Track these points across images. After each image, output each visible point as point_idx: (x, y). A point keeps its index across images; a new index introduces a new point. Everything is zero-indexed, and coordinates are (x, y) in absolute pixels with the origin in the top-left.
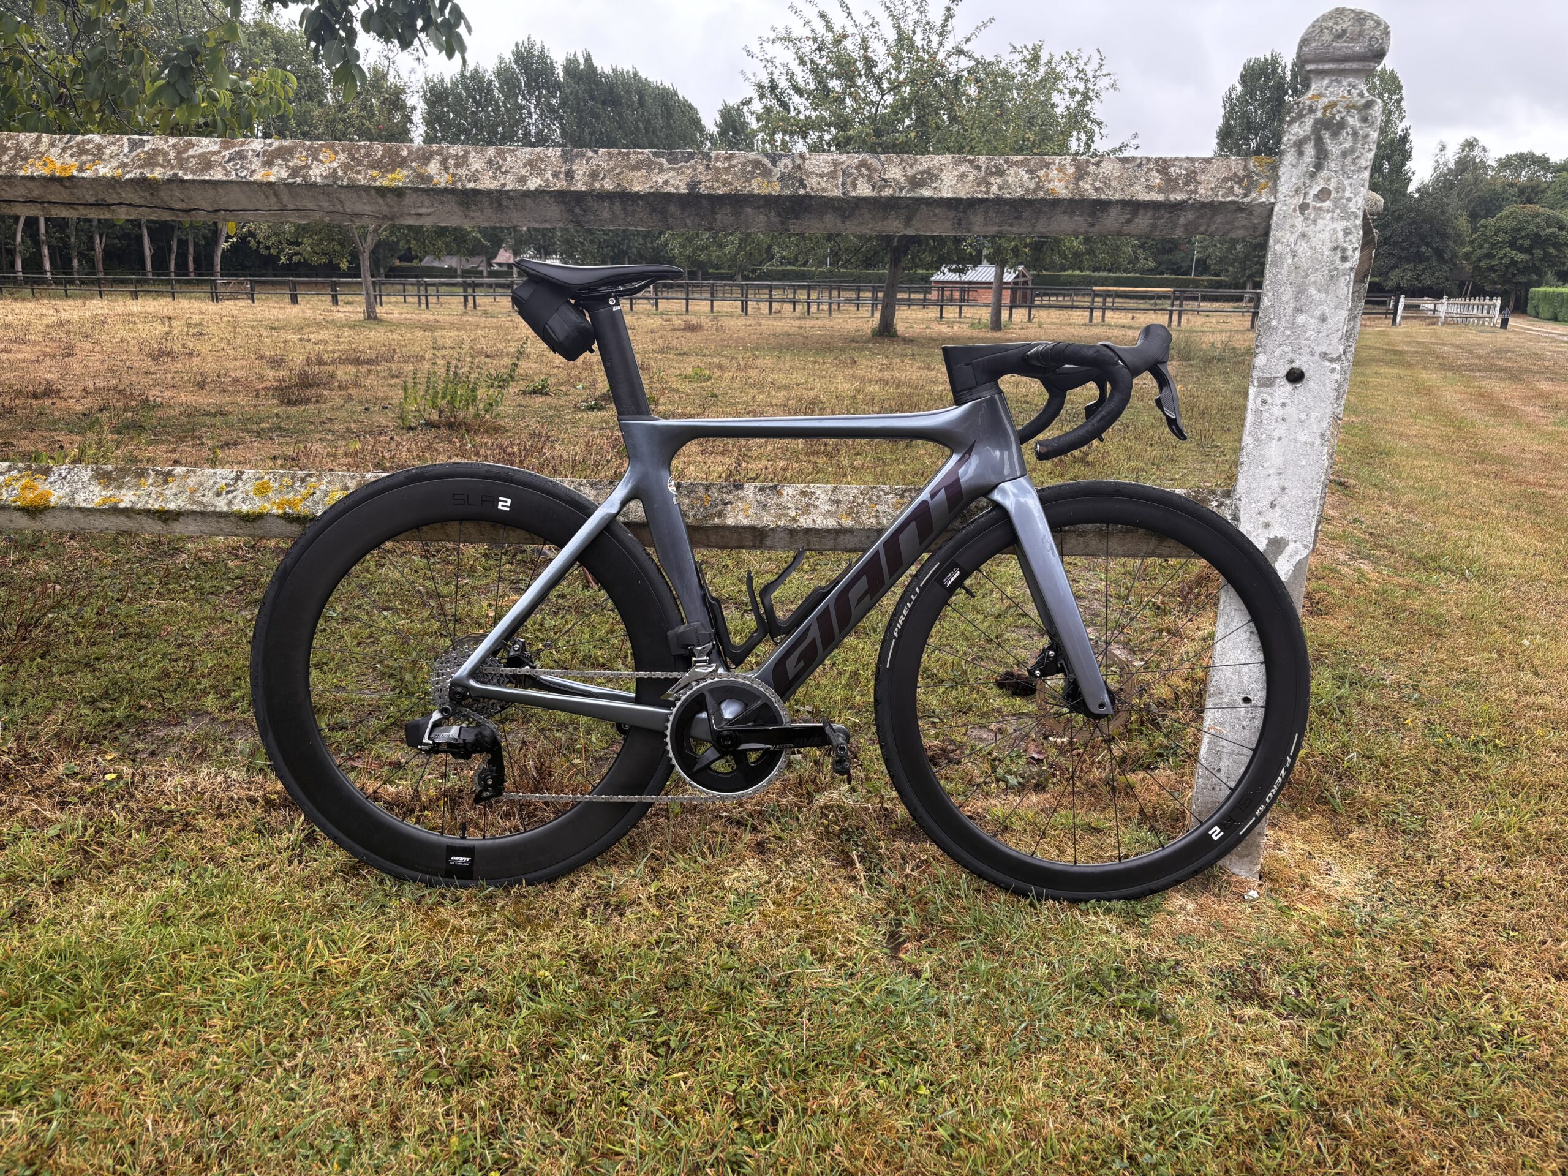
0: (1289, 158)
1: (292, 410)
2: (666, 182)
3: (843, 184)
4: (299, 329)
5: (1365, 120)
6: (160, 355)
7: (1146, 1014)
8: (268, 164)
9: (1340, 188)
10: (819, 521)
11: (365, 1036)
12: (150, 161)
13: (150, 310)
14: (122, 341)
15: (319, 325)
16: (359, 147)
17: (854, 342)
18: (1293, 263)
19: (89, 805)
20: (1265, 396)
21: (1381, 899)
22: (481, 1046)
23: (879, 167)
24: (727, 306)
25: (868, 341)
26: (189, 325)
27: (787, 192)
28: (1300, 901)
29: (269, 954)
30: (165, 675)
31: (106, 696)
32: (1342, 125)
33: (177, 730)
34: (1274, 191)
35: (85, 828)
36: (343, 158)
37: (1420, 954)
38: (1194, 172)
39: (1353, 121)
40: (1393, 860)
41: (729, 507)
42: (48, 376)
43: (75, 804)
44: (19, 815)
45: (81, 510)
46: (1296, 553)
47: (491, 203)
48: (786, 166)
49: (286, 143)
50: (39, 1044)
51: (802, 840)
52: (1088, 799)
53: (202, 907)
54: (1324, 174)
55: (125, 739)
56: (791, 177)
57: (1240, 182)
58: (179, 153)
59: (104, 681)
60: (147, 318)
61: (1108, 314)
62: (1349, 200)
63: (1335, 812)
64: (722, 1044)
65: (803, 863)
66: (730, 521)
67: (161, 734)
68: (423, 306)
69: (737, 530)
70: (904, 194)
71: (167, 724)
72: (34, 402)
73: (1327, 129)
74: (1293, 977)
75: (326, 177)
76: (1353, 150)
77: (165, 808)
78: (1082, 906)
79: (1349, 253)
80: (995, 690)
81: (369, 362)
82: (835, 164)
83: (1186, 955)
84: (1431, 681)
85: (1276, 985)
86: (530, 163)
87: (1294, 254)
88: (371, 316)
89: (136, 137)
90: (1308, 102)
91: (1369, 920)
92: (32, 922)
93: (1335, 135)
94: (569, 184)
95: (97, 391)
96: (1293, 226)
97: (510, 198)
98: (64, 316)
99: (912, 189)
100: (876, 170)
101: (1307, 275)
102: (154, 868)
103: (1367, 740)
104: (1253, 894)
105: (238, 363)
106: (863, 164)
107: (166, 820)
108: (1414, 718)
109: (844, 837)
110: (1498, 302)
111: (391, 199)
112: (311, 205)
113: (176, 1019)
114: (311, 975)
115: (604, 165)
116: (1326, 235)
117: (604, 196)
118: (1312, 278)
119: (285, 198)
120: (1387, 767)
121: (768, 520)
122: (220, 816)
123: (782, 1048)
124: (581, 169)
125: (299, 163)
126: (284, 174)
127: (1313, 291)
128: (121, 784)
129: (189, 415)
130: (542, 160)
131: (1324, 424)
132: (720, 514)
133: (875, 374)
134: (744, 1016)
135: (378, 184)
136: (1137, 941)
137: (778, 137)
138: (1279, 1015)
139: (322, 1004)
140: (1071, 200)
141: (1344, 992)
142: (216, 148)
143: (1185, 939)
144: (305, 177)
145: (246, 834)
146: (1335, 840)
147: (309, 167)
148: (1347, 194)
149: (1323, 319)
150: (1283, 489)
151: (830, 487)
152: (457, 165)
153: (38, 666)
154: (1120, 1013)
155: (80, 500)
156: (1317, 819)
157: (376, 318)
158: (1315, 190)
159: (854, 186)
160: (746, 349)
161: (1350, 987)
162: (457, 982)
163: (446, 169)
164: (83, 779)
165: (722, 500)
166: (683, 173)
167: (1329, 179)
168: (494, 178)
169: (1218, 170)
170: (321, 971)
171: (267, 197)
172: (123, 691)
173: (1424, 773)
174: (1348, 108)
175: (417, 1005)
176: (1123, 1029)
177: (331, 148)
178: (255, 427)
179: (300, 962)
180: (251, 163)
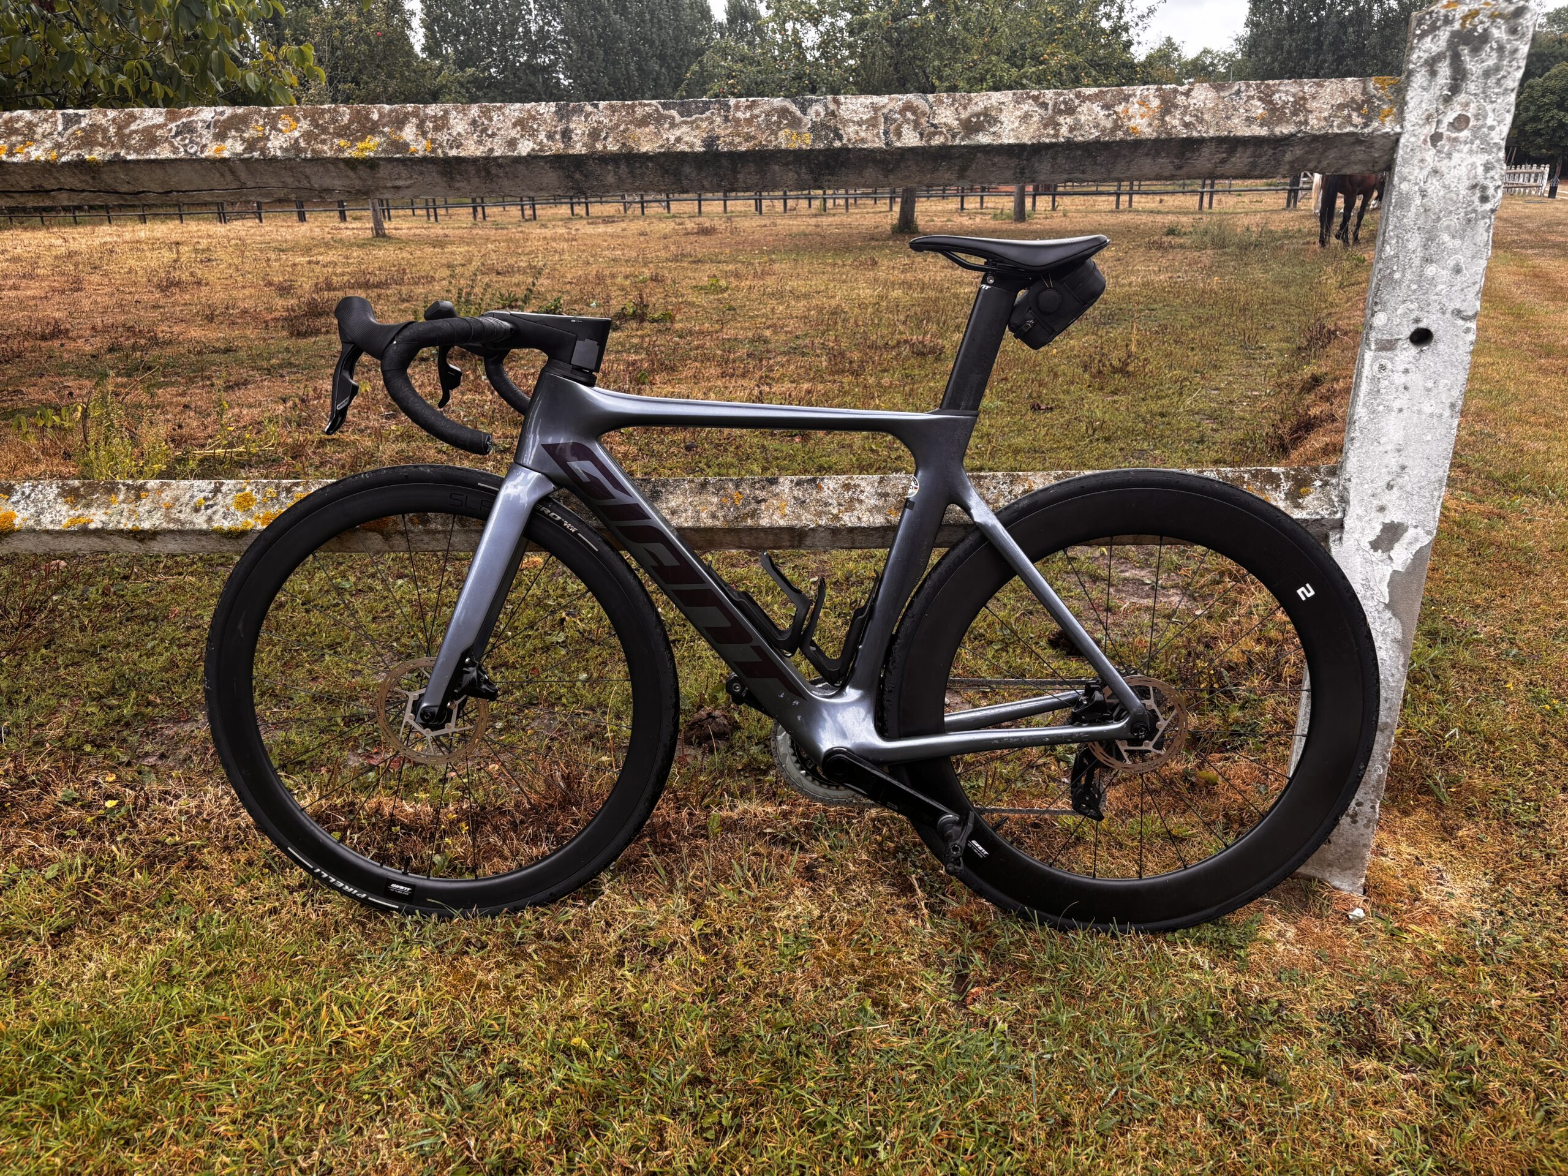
0: (1419, 79)
1: (302, 342)
2: (679, 140)
3: (886, 133)
4: (307, 250)
5: (1513, 31)
6: (168, 285)
7: (1250, 1073)
8: (221, 136)
9: (1480, 115)
10: (865, 519)
11: (386, 1124)
12: (88, 139)
13: (158, 235)
14: (130, 272)
15: (327, 245)
16: (323, 111)
17: (873, 239)
18: (1422, 205)
19: (87, 840)
20: (1384, 362)
21: (1501, 913)
22: (515, 1136)
23: (927, 110)
24: (740, 205)
25: (888, 239)
26: (196, 251)
27: (821, 146)
28: (1413, 920)
29: (281, 1023)
30: (173, 664)
31: (112, 692)
32: (1485, 38)
33: (187, 727)
34: (1400, 119)
35: (85, 866)
36: (305, 125)
37: (1550, 982)
38: (1304, 98)
39: (1499, 33)
40: (1509, 862)
41: (763, 506)
42: (57, 315)
43: (74, 838)
44: (16, 852)
45: (48, 532)
46: (1416, 540)
47: (478, 171)
48: (818, 114)
49: (240, 110)
50: (35, 1143)
51: (855, 862)
52: (1166, 799)
53: (209, 963)
54: (1462, 98)
55: (134, 739)
56: (824, 126)
57: (1358, 109)
58: (120, 128)
59: (111, 674)
60: (155, 244)
61: (1136, 198)
62: (1491, 128)
63: (1440, 805)
64: (777, 1125)
65: (859, 891)
66: (765, 522)
67: (171, 733)
68: (432, 219)
69: (775, 532)
70: (957, 142)
71: (177, 721)
72: (43, 344)
73: (1466, 44)
74: (1412, 1018)
75: (286, 150)
76: (1497, 69)
77: (169, 840)
78: (1169, 936)
79: (1491, 191)
80: (1050, 651)
81: (378, 285)
82: (875, 108)
83: (1290, 995)
84: (1528, 632)
85: (1394, 1029)
86: (519, 123)
87: (1423, 194)
88: (379, 233)
89: (71, 111)
90: (1443, 12)
91: (1490, 941)
92: (30, 983)
93: (1475, 51)
94: (567, 146)
95: (106, 329)
96: (1422, 161)
97: (500, 166)
98: (73, 246)
99: (967, 136)
100: (924, 114)
101: (1439, 219)
102: (157, 916)
103: (1467, 711)
104: (1358, 913)
105: (247, 292)
106: (908, 107)
107: (170, 854)
108: (1515, 679)
109: (901, 856)
110: (1546, 169)
111: (363, 172)
112: (273, 182)
113: (182, 1108)
114: (326, 1050)
115: (606, 121)
116: (1463, 171)
117: (607, 159)
118: (1445, 222)
119: (243, 175)
120: (1491, 743)
121: (807, 519)
122: (227, 849)
123: (846, 1127)
124: (579, 127)
125: (256, 134)
126: (239, 148)
127: (1446, 237)
128: (123, 811)
129: (200, 353)
130: (534, 119)
131: (1456, 393)
132: (753, 514)
133: (897, 276)
134: (802, 1087)
135: (347, 155)
136: (1233, 978)
137: (789, 26)
138: (1400, 1068)
139: (339, 1085)
140: (1157, 140)
141: (1471, 1035)
142: (161, 120)
143: (1286, 973)
144: (263, 151)
145: (255, 871)
146: (1444, 840)
147: (267, 138)
148: (1490, 122)
149: (1457, 270)
150: (1403, 468)
151: (877, 477)
152: (437, 129)
153: (43, 658)
154: (1220, 1070)
155: (46, 521)
156: (1421, 815)
157: (384, 235)
158: (1450, 117)
159: (899, 135)
160: (762, 252)
161: (1475, 1029)
162: (485, 1051)
163: (424, 134)
164: (83, 807)
165: (755, 498)
166: (698, 127)
167: (1467, 104)
168: (480, 142)
169: (1332, 95)
170: (337, 1043)
171: (222, 175)
172: (132, 684)
173: (1531, 747)
174: (1493, 17)
175: (442, 1084)
176: (1226, 1092)
177: (291, 113)
178: (265, 364)
179: (314, 1031)
180: (201, 136)
